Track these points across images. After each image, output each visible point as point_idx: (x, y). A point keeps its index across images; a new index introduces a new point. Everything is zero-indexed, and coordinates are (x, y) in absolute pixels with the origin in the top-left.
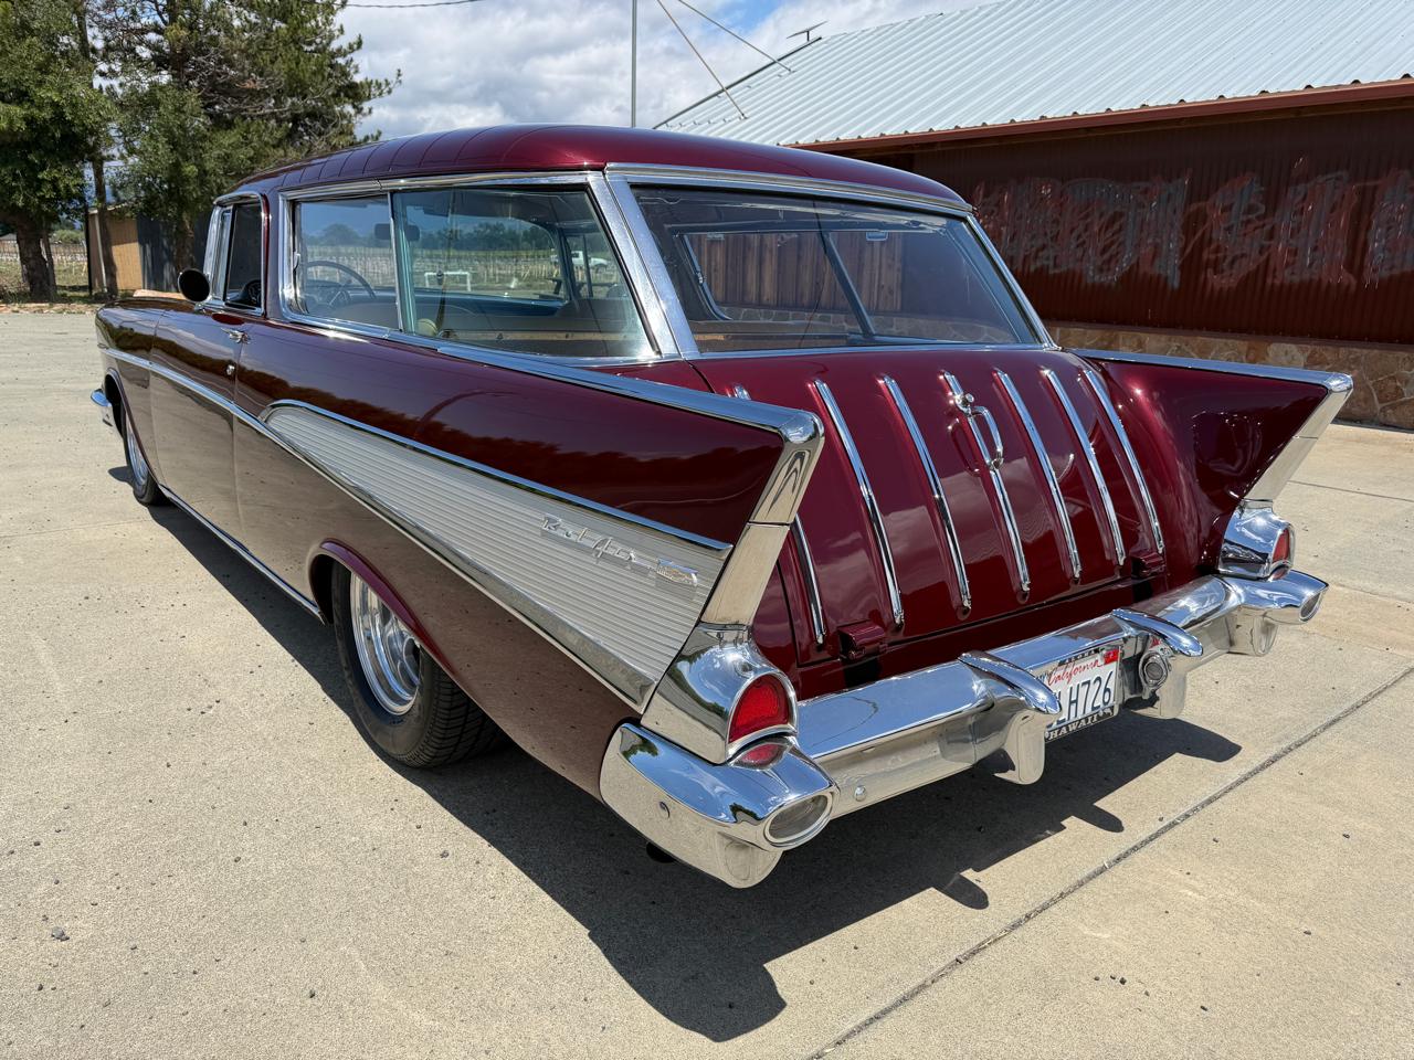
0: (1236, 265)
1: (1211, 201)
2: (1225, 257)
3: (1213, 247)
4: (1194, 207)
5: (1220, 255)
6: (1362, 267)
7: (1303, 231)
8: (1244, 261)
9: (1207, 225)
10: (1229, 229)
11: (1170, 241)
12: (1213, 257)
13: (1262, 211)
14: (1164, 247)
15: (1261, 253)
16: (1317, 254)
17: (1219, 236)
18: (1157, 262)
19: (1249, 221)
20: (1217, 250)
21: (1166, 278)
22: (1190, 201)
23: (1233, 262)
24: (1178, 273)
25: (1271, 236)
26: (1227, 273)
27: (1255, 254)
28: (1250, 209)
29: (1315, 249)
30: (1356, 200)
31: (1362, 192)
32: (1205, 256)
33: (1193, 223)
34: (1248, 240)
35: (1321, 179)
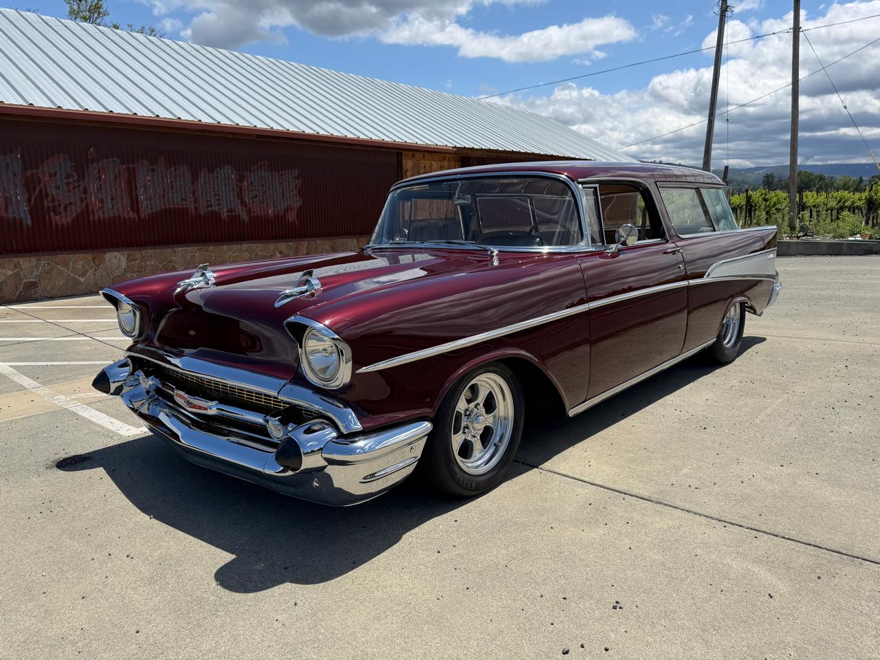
0: (68, 210)
1: (40, 170)
2: (60, 205)
3: (50, 198)
4: (29, 173)
5: (56, 203)
6: (138, 209)
7: (103, 189)
8: (73, 207)
9: (42, 184)
10: (57, 187)
11: (16, 195)
12: (51, 205)
13: (76, 177)
14: (14, 198)
15: (82, 201)
16: (115, 202)
17: (52, 191)
18: (10, 209)
19: (68, 184)
20: (53, 200)
21: (21, 220)
22: (25, 169)
23: (65, 208)
24: (29, 216)
25: (85, 191)
26: (63, 215)
27: (78, 202)
28: (68, 177)
29: (112, 199)
30: (127, 174)
31: (129, 169)
32: (46, 205)
33: (30, 184)
34: (71, 194)
35: (105, 161)
